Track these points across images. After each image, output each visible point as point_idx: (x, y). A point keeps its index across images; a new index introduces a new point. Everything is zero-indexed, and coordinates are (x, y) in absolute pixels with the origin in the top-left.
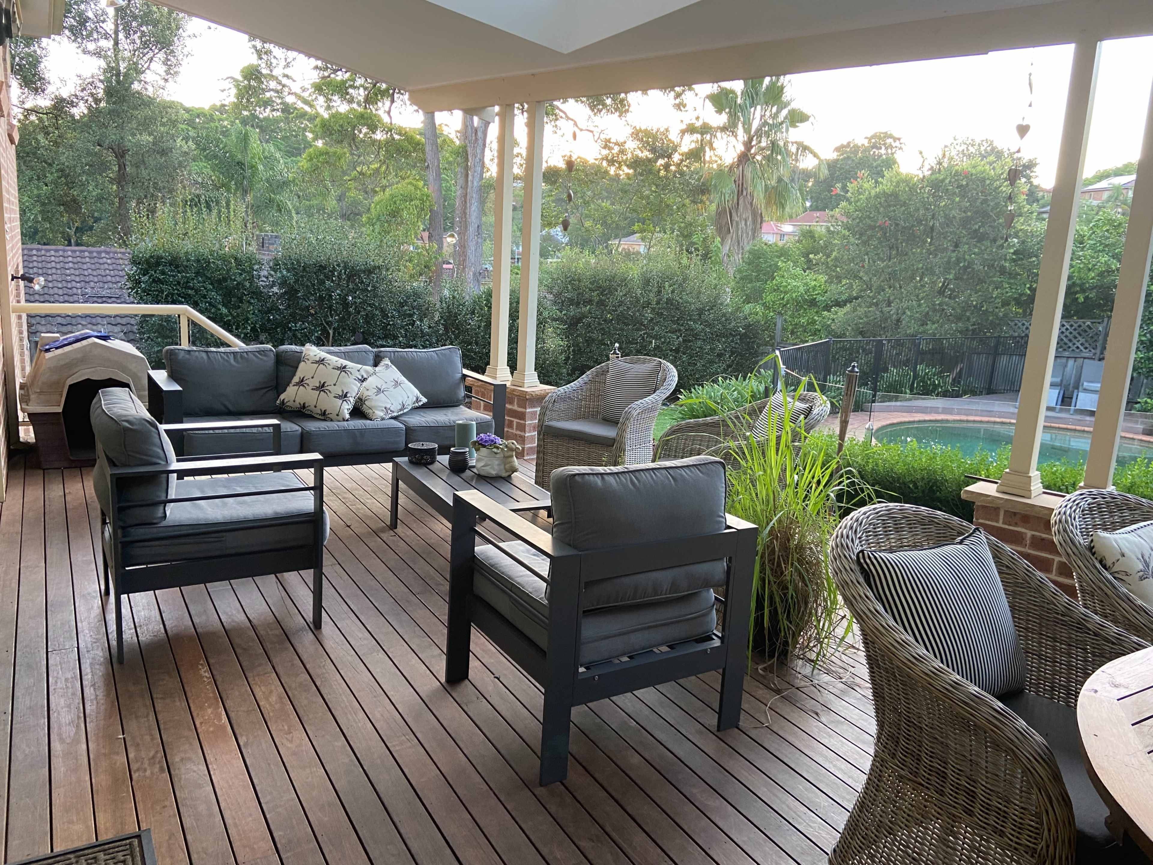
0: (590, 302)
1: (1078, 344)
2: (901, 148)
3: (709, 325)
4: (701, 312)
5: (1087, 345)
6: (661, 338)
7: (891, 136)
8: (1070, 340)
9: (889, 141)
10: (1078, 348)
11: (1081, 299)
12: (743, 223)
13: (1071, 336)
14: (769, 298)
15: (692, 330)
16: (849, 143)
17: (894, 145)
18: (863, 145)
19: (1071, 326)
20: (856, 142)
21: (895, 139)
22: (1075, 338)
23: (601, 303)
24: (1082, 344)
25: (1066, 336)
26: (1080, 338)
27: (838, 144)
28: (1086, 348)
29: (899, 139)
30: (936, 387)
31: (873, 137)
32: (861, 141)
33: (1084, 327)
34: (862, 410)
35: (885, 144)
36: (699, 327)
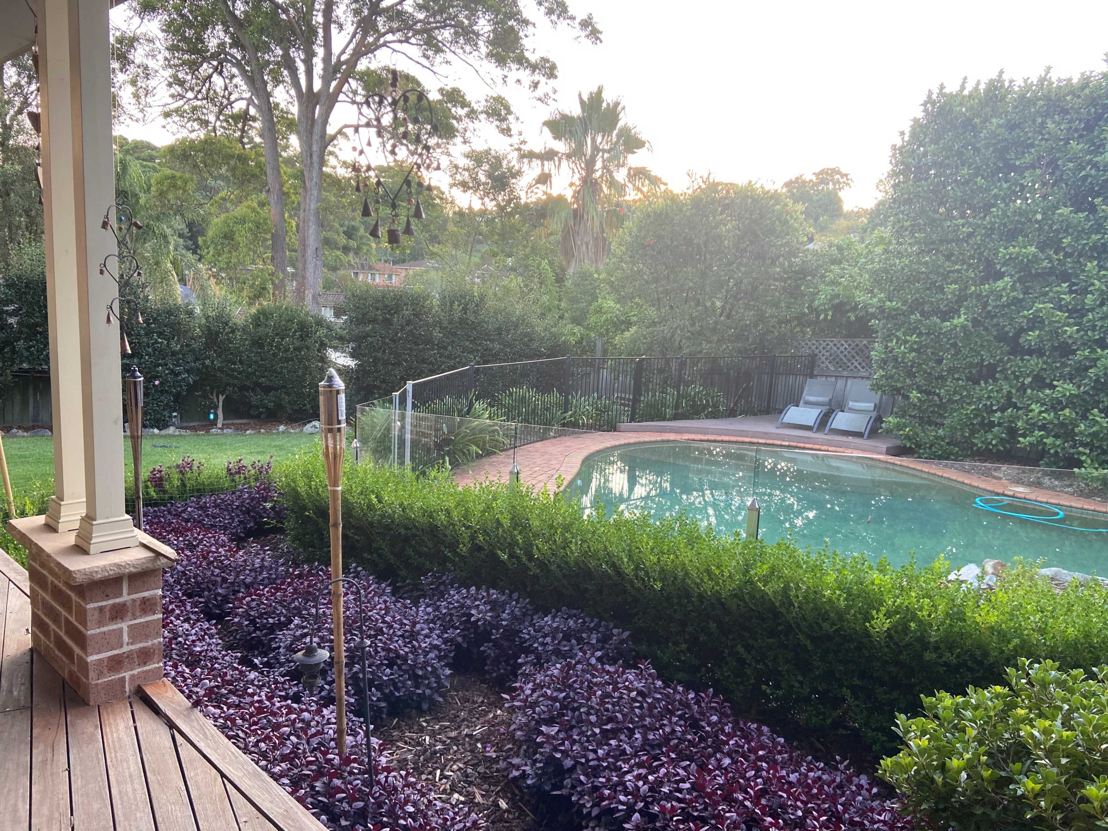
0: (374, 321)
1: (856, 364)
2: (848, 184)
3: (510, 346)
4: (499, 331)
5: (864, 364)
6: (455, 358)
7: (839, 172)
8: (849, 360)
9: (837, 176)
10: (856, 367)
11: (853, 318)
12: (584, 246)
13: (849, 356)
14: (592, 319)
15: (490, 350)
16: (797, 179)
17: (842, 180)
18: (811, 181)
19: (850, 345)
20: (804, 178)
21: (843, 175)
22: (854, 357)
23: (387, 322)
24: (860, 364)
25: (845, 356)
26: (857, 358)
27: (787, 180)
28: (863, 368)
29: (846, 175)
30: (705, 407)
31: (822, 172)
32: (809, 176)
33: (861, 345)
34: (615, 431)
35: (832, 180)
36: (497, 346)
